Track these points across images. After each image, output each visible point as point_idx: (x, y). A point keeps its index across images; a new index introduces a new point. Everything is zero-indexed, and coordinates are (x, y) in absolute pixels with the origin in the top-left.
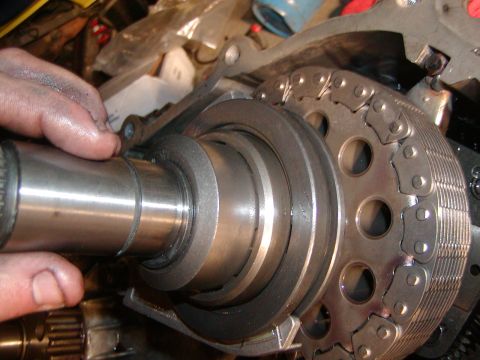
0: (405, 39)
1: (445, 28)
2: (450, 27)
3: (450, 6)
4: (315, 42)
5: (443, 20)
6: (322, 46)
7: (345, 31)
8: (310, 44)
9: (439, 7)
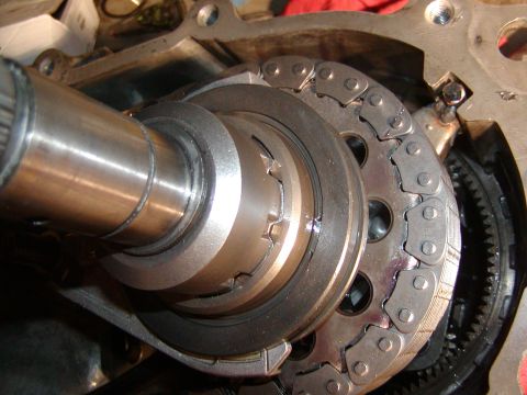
0: (426, 58)
1: (474, 60)
2: (479, 61)
3: (484, 39)
4: (316, 30)
5: (473, 51)
6: (321, 38)
7: (355, 28)
8: (310, 30)
9: (472, 36)
